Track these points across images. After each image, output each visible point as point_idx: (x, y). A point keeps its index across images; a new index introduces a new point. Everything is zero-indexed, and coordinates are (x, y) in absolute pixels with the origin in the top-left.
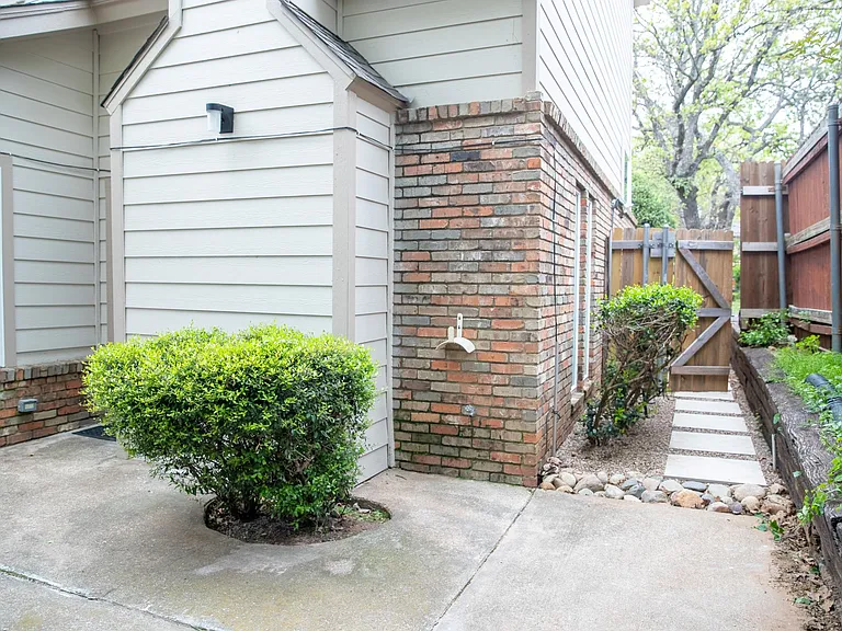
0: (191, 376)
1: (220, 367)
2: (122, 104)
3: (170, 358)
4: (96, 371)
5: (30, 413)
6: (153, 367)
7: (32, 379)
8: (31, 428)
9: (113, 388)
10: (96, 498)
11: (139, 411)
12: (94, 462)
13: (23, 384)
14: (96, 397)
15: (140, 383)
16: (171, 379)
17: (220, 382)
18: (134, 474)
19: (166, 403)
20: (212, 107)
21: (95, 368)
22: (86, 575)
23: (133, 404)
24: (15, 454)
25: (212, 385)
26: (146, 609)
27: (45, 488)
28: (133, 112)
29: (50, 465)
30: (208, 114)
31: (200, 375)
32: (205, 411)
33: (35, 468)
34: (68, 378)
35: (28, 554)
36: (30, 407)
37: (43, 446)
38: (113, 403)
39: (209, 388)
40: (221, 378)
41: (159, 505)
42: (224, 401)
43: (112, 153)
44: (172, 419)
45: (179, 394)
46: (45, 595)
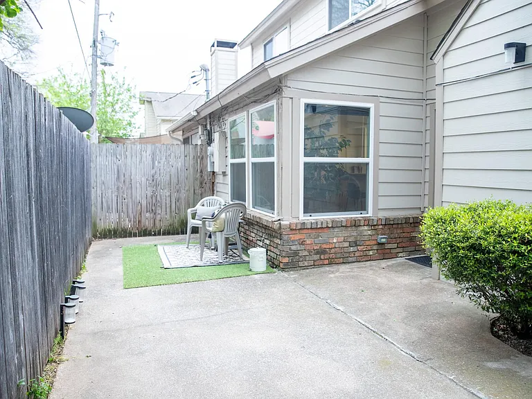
0: (493, 232)
1: (515, 227)
2: (444, 56)
3: (477, 218)
4: (429, 223)
5: (383, 244)
6: (467, 224)
7: (385, 225)
8: (384, 253)
9: (439, 235)
10: (419, 300)
11: (456, 251)
12: (418, 278)
13: (381, 227)
14: (427, 239)
15: (457, 234)
16: (478, 233)
17: (515, 238)
18: (442, 290)
19: (474, 248)
20: (508, 46)
21: (428, 221)
22: (414, 345)
23: (451, 247)
24: (376, 266)
25: (509, 240)
26: (452, 378)
27: (391, 288)
28: (452, 59)
29: (393, 275)
30: (506, 52)
31: (500, 232)
32: (502, 257)
33: (386, 276)
34: (404, 226)
35: (383, 324)
36: (383, 240)
37: (389, 264)
38: (438, 245)
39: (507, 242)
40: (516, 235)
41: (459, 313)
42: (518, 252)
43: (437, 88)
44: (477, 260)
45: (484, 243)
46: (393, 350)
